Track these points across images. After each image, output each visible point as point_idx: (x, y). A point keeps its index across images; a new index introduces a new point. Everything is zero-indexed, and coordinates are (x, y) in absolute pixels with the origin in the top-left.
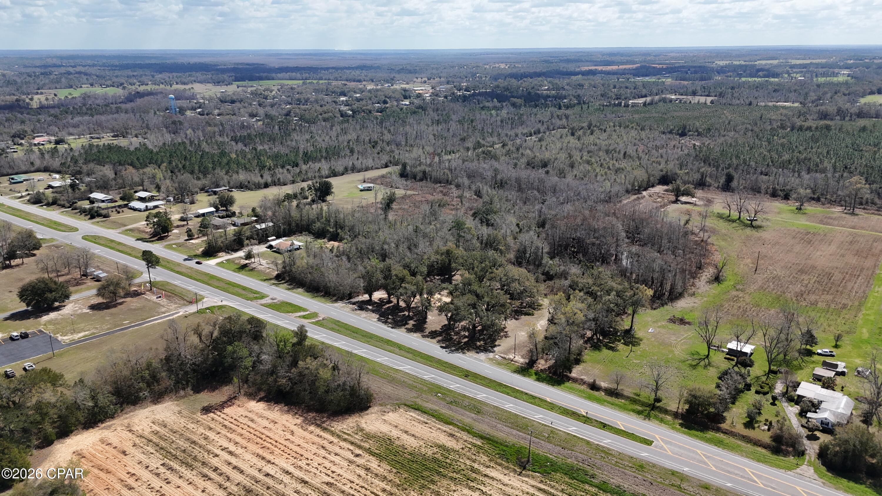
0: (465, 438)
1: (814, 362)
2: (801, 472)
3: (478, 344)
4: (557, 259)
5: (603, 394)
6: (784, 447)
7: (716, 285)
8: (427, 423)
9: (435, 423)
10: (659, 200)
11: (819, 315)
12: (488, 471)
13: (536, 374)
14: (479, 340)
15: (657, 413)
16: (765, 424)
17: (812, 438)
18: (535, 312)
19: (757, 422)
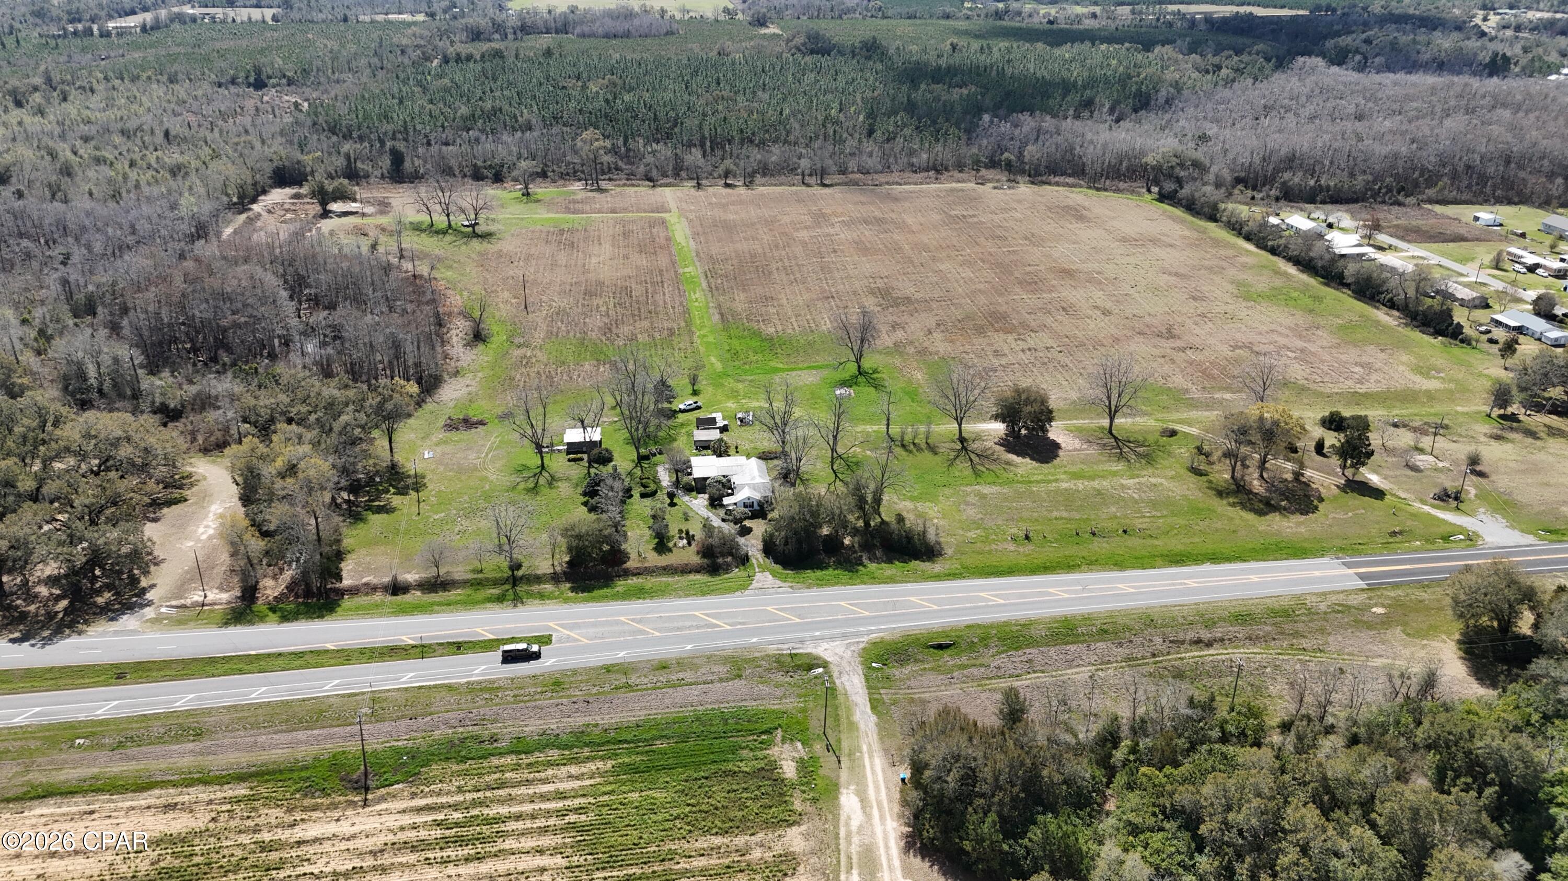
0: (204, 797)
1: (682, 424)
2: (760, 585)
3: (100, 600)
4: (166, 373)
5: (418, 593)
6: (720, 560)
7: (481, 347)
8: (92, 812)
9: (113, 801)
10: (289, 216)
11: (648, 353)
12: (298, 833)
13: (273, 610)
14: (99, 592)
15: (525, 587)
16: (681, 538)
17: (746, 531)
18: (186, 493)
19: (669, 540)
